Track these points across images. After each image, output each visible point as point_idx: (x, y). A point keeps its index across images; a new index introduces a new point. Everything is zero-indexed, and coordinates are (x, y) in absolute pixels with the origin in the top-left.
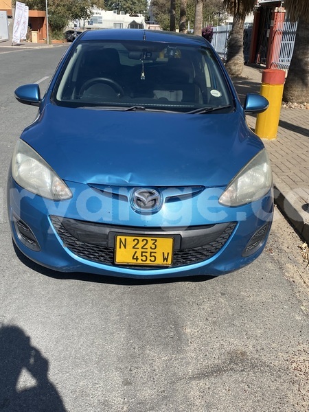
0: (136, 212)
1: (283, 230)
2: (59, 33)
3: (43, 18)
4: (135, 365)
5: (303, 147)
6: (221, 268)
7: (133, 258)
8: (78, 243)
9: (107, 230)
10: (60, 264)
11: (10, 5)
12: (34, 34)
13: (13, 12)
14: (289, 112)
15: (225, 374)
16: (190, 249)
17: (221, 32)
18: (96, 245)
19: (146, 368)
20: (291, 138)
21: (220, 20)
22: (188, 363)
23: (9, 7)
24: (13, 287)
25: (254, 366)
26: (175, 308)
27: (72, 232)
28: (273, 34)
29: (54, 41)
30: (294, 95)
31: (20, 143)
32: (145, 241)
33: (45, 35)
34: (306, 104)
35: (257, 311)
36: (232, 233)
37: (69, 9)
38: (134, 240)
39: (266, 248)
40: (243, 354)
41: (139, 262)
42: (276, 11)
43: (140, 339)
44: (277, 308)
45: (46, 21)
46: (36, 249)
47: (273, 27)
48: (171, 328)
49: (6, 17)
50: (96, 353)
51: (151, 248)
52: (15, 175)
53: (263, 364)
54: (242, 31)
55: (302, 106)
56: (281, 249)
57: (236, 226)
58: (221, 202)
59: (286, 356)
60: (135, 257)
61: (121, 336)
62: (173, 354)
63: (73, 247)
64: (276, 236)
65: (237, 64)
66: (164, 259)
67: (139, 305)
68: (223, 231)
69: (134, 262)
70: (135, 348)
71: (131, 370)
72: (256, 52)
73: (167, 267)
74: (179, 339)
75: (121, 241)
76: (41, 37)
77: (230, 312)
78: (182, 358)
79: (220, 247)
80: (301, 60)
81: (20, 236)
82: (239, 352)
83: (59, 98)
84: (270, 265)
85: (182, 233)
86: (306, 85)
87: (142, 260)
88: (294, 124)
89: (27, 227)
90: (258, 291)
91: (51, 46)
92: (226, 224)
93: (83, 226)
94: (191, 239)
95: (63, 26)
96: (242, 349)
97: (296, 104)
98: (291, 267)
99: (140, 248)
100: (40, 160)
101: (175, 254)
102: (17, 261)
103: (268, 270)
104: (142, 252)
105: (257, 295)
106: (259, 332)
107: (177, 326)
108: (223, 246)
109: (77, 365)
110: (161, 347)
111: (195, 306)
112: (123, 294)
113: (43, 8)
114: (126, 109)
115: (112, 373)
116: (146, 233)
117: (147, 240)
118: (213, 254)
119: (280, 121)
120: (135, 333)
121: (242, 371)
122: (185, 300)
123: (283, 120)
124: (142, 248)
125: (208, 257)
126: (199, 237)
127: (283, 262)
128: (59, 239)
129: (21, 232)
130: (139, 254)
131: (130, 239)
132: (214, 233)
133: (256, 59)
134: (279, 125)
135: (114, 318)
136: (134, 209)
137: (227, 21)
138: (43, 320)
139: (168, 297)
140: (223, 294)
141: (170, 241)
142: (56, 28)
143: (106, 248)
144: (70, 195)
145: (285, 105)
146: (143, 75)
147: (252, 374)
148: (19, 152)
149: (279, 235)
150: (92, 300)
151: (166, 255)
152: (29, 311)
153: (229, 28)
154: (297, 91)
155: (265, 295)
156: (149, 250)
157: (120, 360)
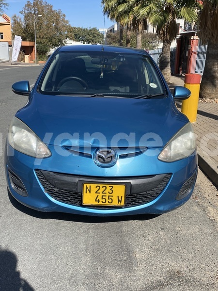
0: (98, 165)
1: (204, 183)
2: (43, 56)
3: (33, 47)
4: (98, 281)
5: (215, 127)
6: (161, 208)
7: (96, 201)
8: (55, 189)
9: (77, 180)
10: (42, 206)
11: (11, 38)
12: (27, 57)
13: (12, 43)
14: (204, 104)
15: (166, 288)
16: (138, 193)
17: (154, 54)
18: (69, 191)
19: (107, 283)
20: (206, 122)
21: (153, 47)
22: (138, 280)
23: (10, 39)
24: (7, 224)
25: (188, 282)
26: (127, 239)
27: (51, 181)
28: (190, 54)
29: (40, 62)
30: (207, 93)
31: (15, 119)
32: (104, 188)
33: (34, 58)
34: (215, 99)
35: (188, 241)
36: (168, 182)
37: (50, 40)
38: (96, 187)
39: (193, 196)
40: (179, 272)
41: (100, 203)
42: (192, 38)
43: (101, 262)
44: (203, 239)
45: (35, 49)
46: (25, 195)
47: (190, 50)
48: (125, 254)
49: (7, 46)
50: (68, 272)
51: (109, 192)
52: (11, 141)
53: (195, 280)
54: (169, 52)
55: (213, 100)
56: (204, 197)
57: (171, 177)
58: (160, 159)
59: (211, 274)
60: (97, 200)
61: (87, 260)
62: (127, 272)
63: (52, 193)
64: (199, 188)
65: (166, 74)
66: (119, 201)
67: (100, 237)
68: (162, 181)
69: (96, 203)
70: (97, 269)
71: (94, 285)
72: (179, 66)
73: (121, 208)
74: (131, 262)
75: (87, 187)
76: (31, 59)
77: (168, 242)
78: (133, 276)
79: (160, 192)
80: (211, 69)
81: (13, 186)
82: (176, 271)
83: (43, 89)
84: (196, 208)
85: (132, 182)
86: (215, 86)
87: (102, 202)
88: (208, 112)
89: (18, 179)
90: (188, 227)
91: (38, 65)
92: (164, 175)
93: (59, 176)
94: (138, 186)
95: (46, 52)
96: (179, 269)
97: (208, 99)
98: (211, 209)
99: (101, 193)
100: (29, 131)
101: (127, 198)
102: (11, 206)
103: (195, 212)
104: (102, 196)
105: (188, 230)
106: (190, 256)
107: (129, 252)
108: (162, 191)
109: (54, 282)
110: (117, 268)
111: (142, 238)
112: (88, 229)
113: (33, 40)
114: (90, 96)
115: (81, 287)
116: (105, 181)
117: (106, 187)
118: (155, 197)
119: (198, 111)
120: (98, 257)
121: (179, 285)
122: (134, 233)
123: (200, 110)
124: (103, 193)
125: (151, 200)
126: (144, 185)
127: (206, 206)
128: (41, 186)
129: (14, 183)
130: (100, 198)
131: (93, 186)
132: (155, 181)
133: (179, 71)
134: (198, 113)
135: (82, 246)
136: (96, 164)
137: (158, 47)
138: (29, 248)
139: (122, 231)
140: (162, 229)
141: (123, 187)
142: (42, 53)
143: (76, 193)
144: (50, 154)
145: (201, 100)
146: (102, 74)
147: (186, 287)
148: (14, 125)
149: (201, 187)
150: (66, 233)
151: (120, 198)
152: (19, 241)
153: (160, 51)
154: (209, 90)
155: (194, 230)
156: (108, 194)
157: (87, 277)
